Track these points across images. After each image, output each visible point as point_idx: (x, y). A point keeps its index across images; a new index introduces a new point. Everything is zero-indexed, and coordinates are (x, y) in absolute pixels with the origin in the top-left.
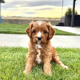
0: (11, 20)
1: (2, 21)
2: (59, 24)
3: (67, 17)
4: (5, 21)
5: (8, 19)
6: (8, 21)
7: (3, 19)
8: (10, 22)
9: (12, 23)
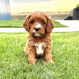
0: (20, 16)
1: (12, 18)
2: (68, 17)
3: (75, 10)
4: (15, 18)
5: (18, 16)
6: (18, 18)
7: (12, 16)
8: (19, 19)
9: (22, 19)
